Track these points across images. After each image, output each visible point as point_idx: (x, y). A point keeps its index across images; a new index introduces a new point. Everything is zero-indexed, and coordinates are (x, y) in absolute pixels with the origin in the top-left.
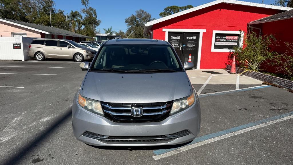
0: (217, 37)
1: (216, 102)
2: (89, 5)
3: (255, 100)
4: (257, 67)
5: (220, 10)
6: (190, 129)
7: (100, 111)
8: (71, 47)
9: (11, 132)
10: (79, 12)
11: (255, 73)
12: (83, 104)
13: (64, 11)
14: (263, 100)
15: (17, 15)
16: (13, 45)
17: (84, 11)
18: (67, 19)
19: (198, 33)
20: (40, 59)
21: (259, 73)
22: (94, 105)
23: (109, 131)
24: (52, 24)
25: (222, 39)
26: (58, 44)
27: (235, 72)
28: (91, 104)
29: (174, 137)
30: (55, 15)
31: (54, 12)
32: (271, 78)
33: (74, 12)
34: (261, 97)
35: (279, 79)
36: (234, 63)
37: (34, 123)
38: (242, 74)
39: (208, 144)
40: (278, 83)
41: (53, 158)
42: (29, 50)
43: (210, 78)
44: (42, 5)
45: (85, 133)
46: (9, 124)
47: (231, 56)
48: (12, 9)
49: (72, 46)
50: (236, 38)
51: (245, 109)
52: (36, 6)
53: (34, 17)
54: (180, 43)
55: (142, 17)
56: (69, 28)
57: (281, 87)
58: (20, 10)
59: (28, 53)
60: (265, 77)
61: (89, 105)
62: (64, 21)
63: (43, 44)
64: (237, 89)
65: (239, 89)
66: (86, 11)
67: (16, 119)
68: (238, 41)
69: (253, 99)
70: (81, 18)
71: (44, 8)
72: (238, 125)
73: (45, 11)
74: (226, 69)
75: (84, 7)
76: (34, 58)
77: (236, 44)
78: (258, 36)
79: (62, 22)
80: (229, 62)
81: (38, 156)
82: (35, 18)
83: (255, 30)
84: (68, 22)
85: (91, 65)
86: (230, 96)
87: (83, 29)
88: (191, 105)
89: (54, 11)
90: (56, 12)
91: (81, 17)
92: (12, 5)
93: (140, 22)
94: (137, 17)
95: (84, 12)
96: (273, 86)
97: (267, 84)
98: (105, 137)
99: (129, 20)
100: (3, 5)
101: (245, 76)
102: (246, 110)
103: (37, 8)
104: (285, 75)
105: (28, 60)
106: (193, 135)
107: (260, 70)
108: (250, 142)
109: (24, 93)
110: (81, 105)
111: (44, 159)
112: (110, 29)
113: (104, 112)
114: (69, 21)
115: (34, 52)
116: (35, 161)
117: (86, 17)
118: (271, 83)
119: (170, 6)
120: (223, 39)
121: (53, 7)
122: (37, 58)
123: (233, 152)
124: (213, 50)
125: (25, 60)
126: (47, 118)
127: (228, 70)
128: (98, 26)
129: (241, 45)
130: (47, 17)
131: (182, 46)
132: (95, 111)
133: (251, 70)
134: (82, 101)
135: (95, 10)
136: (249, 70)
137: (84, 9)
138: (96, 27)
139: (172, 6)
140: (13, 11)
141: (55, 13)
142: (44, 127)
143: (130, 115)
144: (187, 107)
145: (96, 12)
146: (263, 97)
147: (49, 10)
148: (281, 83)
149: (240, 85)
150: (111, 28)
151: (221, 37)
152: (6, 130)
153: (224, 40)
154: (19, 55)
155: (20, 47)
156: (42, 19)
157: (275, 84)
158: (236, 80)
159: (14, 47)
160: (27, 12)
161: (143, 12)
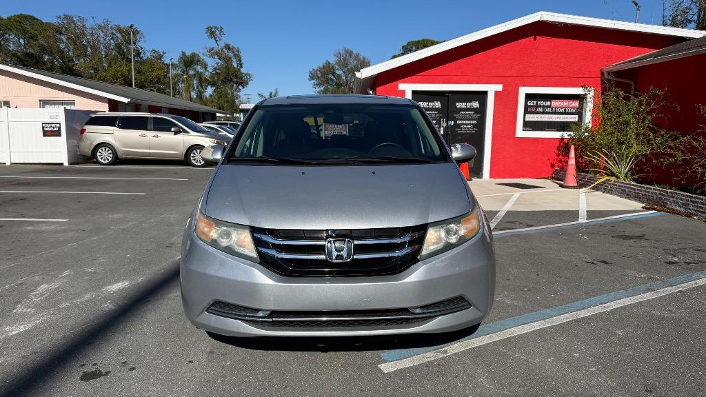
0: (530, 103)
1: (533, 249)
2: (223, 38)
3: (627, 242)
4: (629, 171)
5: (535, 39)
6: (469, 296)
7: (249, 249)
8: (181, 132)
9: (33, 315)
10: (202, 56)
11: (624, 183)
12: (207, 235)
13: (164, 53)
14: (645, 243)
15: (54, 63)
16: (43, 128)
17: (213, 53)
18: (173, 72)
19: (484, 94)
20: (107, 161)
21: (633, 185)
22: (234, 236)
23: (272, 298)
24: (135, 83)
25: (540, 106)
26: (150, 125)
27: (576, 185)
28: (228, 235)
29: (430, 313)
30: (143, 62)
31: (142, 55)
32: (664, 195)
33: (188, 53)
34: (641, 237)
35: (683, 195)
36: (572, 162)
37: (88, 296)
38: (593, 188)
39: (515, 336)
40: (680, 206)
41: (132, 369)
42: (80, 140)
43: (514, 199)
44: (112, 39)
45: (212, 305)
46: (26, 297)
47: (563, 147)
48: (43, 49)
49: (182, 128)
50: (576, 104)
51: (605, 262)
52: (99, 41)
53: (94, 69)
54: (440, 118)
55: (349, 67)
56: (176, 93)
57: (689, 215)
58: (62, 52)
59: (78, 146)
60: (648, 192)
61: (223, 238)
62: (165, 76)
63: (113, 125)
64: (583, 219)
65: (586, 221)
66: (217, 53)
67: (43, 287)
68: (580, 112)
69: (621, 241)
70: (206, 69)
71: (118, 47)
72: (588, 295)
73: (119, 52)
74: (553, 178)
75: (211, 43)
76: (91, 158)
77: (575, 118)
78: (627, 98)
79: (159, 79)
80: (561, 161)
81: (95, 364)
82: (96, 70)
83: (618, 85)
84: (173, 79)
85: (226, 151)
86: (564, 235)
87: (211, 96)
88: (470, 236)
89: (140, 53)
90: (147, 55)
91: (205, 66)
92: (41, 41)
93: (344, 78)
94: (337, 67)
95: (212, 56)
96: (668, 212)
97: (655, 209)
98: (260, 314)
99: (319, 74)
100: (22, 41)
101: (599, 193)
102: (605, 265)
103: (102, 47)
104: (698, 188)
105: (78, 164)
106: (476, 311)
107: (636, 177)
108: (619, 332)
109: (64, 231)
110: (203, 237)
111: (110, 372)
112: (273, 94)
113: (259, 253)
114: (177, 75)
115: (91, 144)
116: (87, 377)
117: (216, 66)
118: (665, 206)
119: (414, 40)
120: (544, 107)
121: (140, 44)
122: (99, 158)
123: (579, 353)
124: (520, 133)
125: (70, 164)
126: (120, 284)
127: (558, 180)
128: (246, 88)
129: (587, 121)
130: (124, 69)
131: (445, 125)
132: (236, 250)
133: (613, 179)
134: (206, 229)
135: (238, 51)
136: (609, 178)
137: (212, 49)
138: (240, 90)
139: (421, 39)
140: (46, 54)
141: (145, 58)
142: (111, 303)
143: (323, 257)
144: (462, 240)
145: (241, 55)
146: (647, 237)
147: (129, 50)
148: (687, 205)
149: (588, 211)
150: (277, 92)
151: (539, 103)
152: (19, 309)
153: (548, 110)
154: (57, 151)
155: (58, 134)
156: (112, 71)
157: (673, 209)
158: (579, 201)
159: (46, 134)
160: (78, 57)
161: (350, 55)
